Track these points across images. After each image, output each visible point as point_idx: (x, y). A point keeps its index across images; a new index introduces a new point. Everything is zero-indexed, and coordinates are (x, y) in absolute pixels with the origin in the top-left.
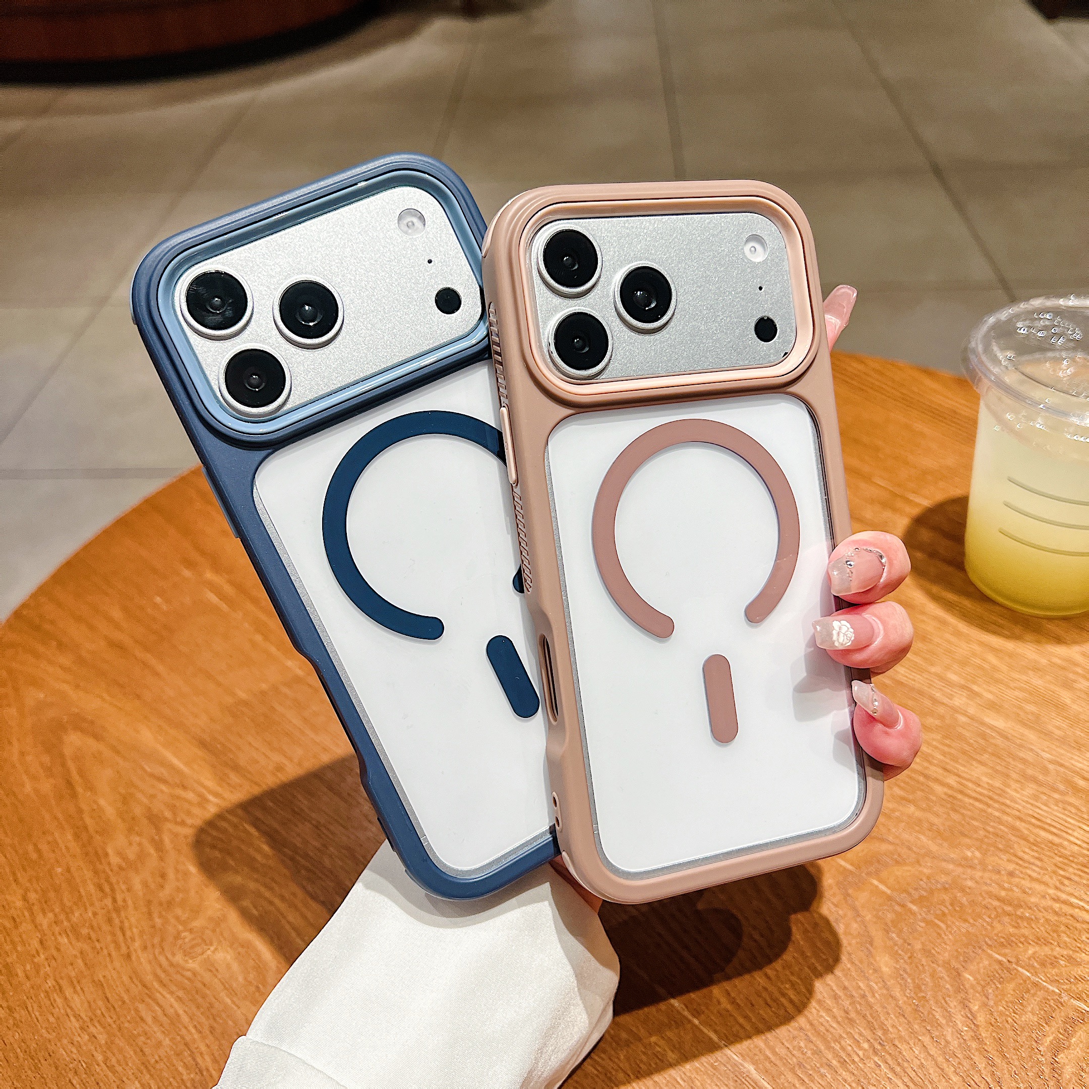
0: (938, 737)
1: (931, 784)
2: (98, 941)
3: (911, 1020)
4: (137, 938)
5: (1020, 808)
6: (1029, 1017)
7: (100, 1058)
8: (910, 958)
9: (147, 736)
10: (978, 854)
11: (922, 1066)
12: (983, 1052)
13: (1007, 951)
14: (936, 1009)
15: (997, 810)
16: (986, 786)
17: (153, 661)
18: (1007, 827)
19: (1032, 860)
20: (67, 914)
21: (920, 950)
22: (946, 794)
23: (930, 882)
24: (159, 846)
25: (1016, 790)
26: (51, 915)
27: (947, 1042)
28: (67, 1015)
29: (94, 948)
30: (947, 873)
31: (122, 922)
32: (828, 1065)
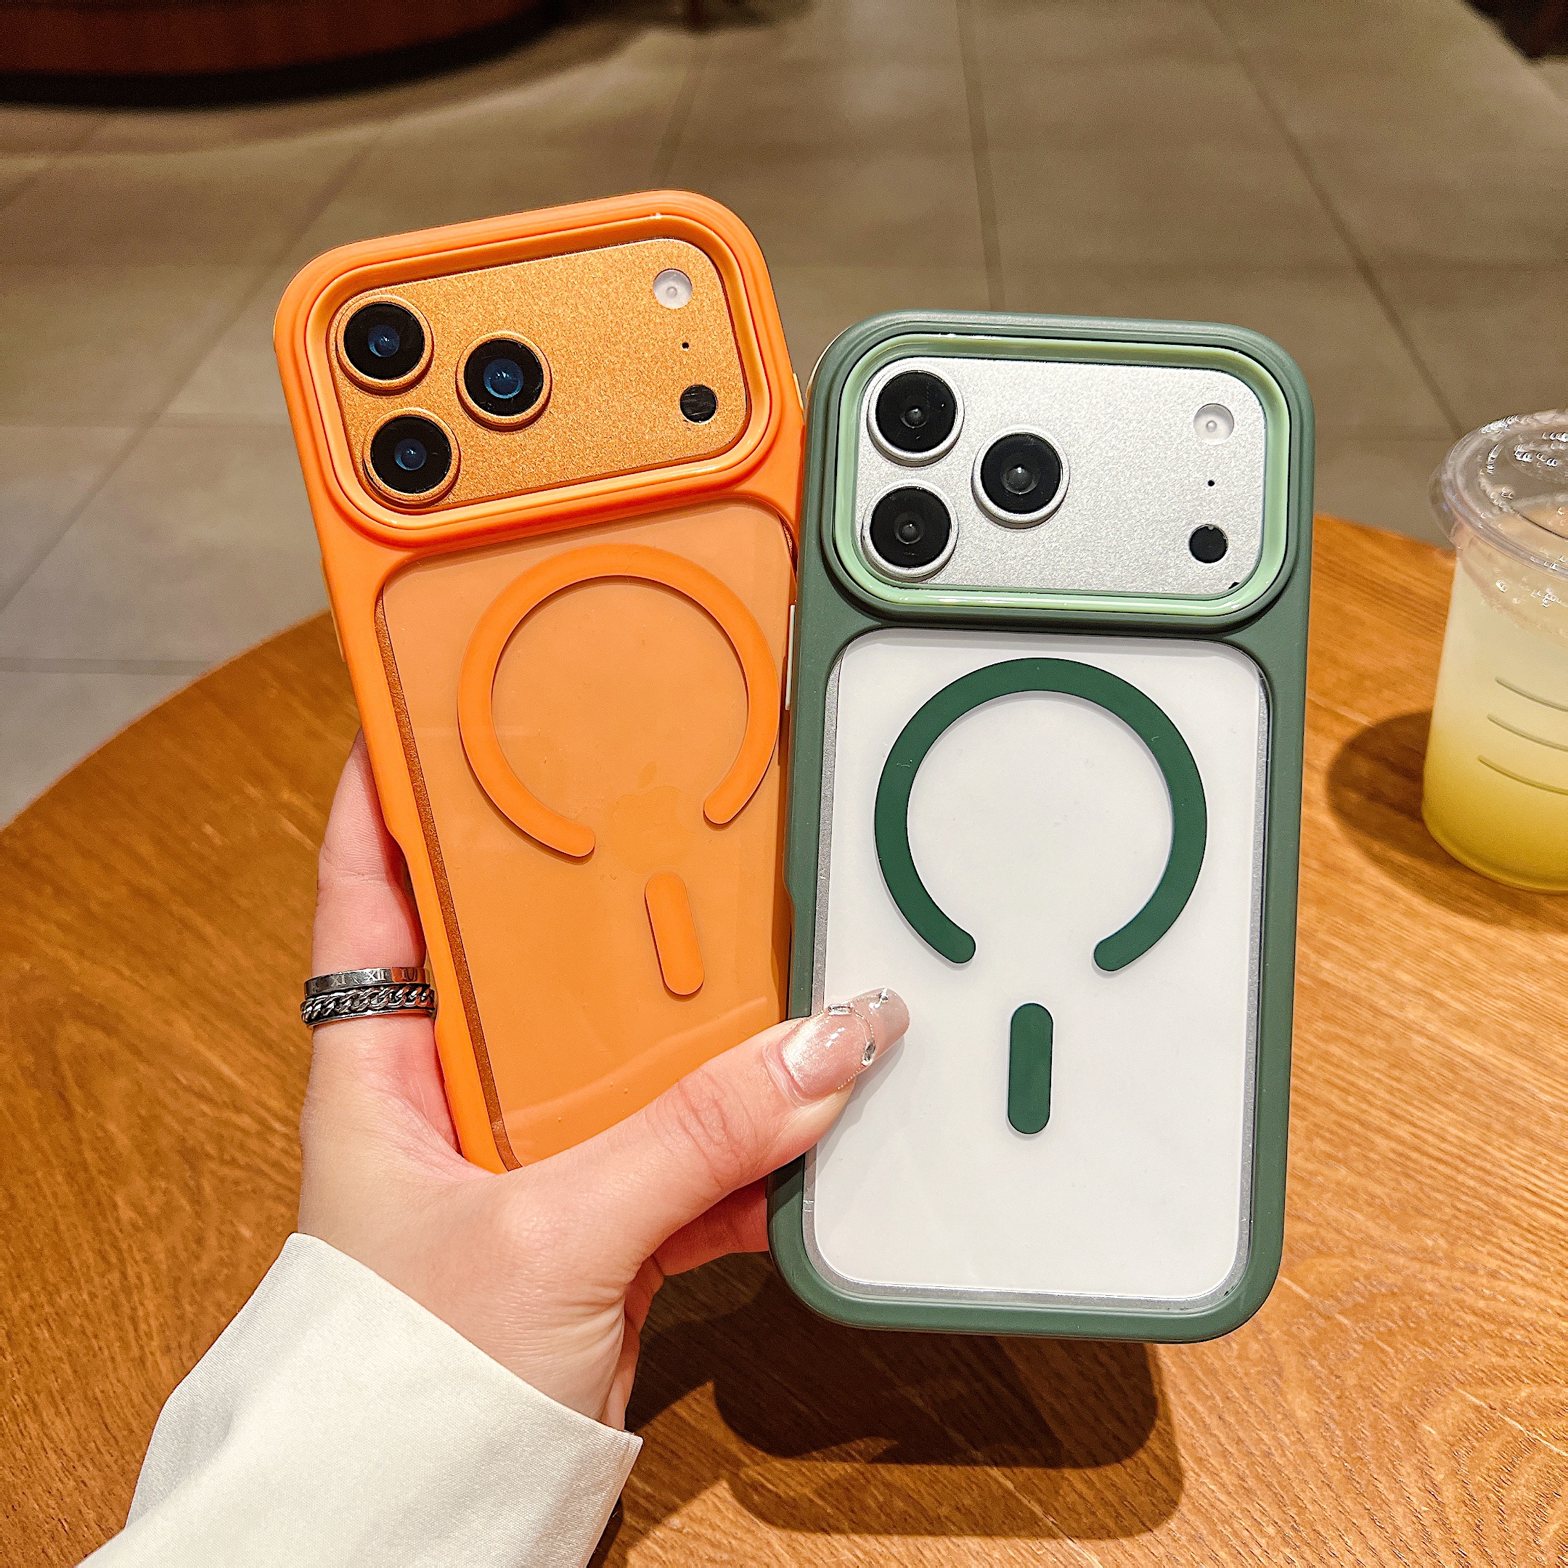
0: (1382, 1065)
1: (1370, 1135)
2: (96, 1336)
3: (1341, 1493)
4: (155, 1335)
5: (1507, 1174)
6: (1521, 1492)
7: (91, 1515)
8: (1339, 1398)
9: (183, 1029)
10: (1441, 1242)
12: (1452, 1544)
13: (1489, 1391)
14: (1379, 1478)
15: (1472, 1177)
16: (1455, 1141)
17: (198, 921)
18: (1486, 1204)
19: (1525, 1255)
20: (50, 1294)
21: (1355, 1385)
22: (1394, 1151)
23: (1371, 1285)
24: (196, 1198)
25: (1500, 1149)
26: (25, 1296)
27: (1397, 1529)
28: (43, 1448)
29: (89, 1348)
30: (1397, 1271)
31: (134, 1309)
32: (1214, 1560)
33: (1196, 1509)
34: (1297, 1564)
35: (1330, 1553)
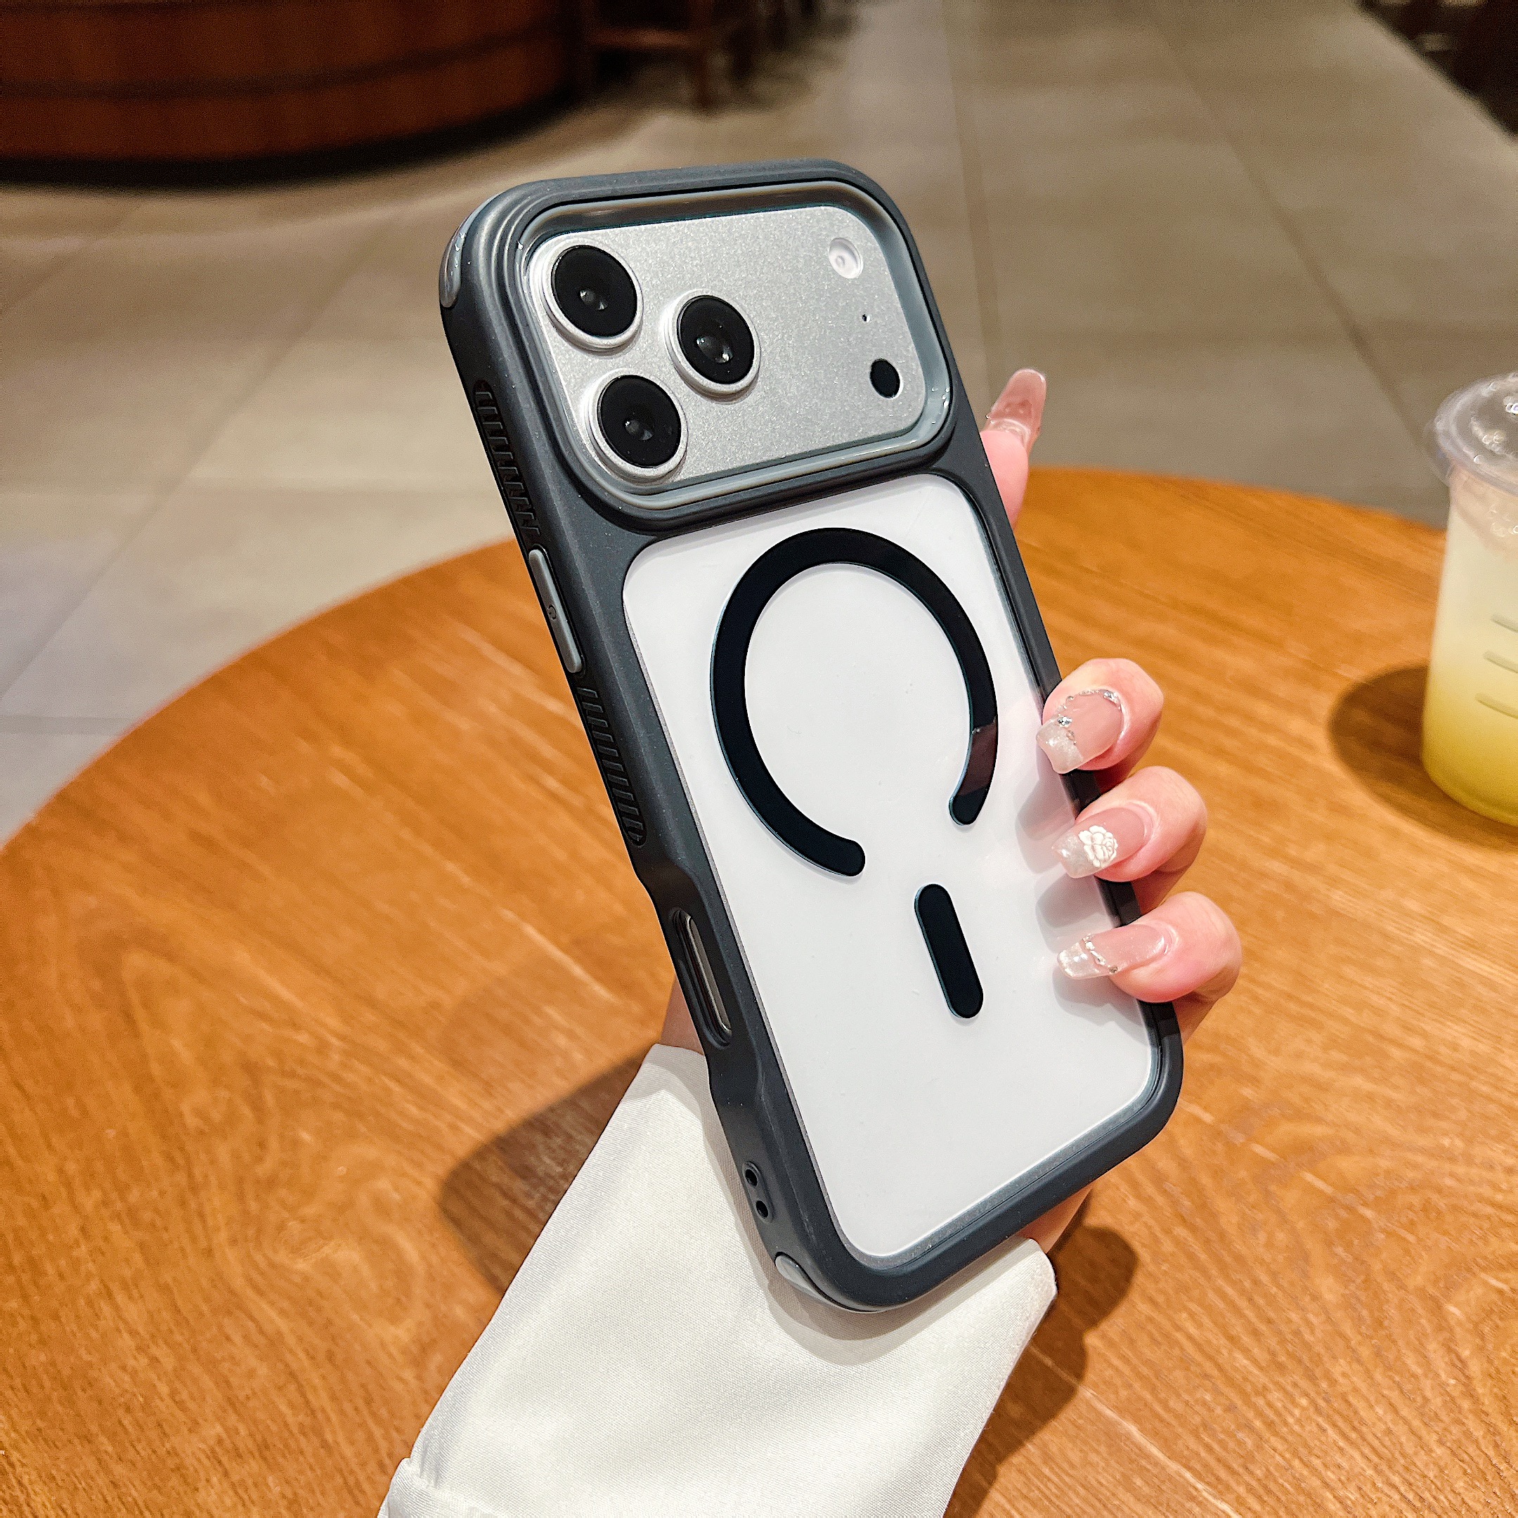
1: (1384, 1045)
2: (166, 1229)
3: (1370, 1367)
4: (222, 1227)
7: (164, 1389)
8: (1365, 1281)
9: (242, 958)
10: (1459, 1143)
11: (1389, 1432)
13: (1509, 1275)
14: (1407, 1353)
15: (1484, 1083)
17: (254, 860)
18: (1500, 1107)
20: (121, 1192)
21: (1380, 1271)
22: (1408, 1060)
23: (1390, 1178)
24: (258, 1108)
26: (97, 1193)
27: (1426, 1400)
28: (119, 1330)
29: (159, 1239)
30: (1415, 1166)
31: (200, 1206)
32: (1249, 1428)
33: (1230, 1381)
34: (1330, 1431)
35: (1362, 1422)
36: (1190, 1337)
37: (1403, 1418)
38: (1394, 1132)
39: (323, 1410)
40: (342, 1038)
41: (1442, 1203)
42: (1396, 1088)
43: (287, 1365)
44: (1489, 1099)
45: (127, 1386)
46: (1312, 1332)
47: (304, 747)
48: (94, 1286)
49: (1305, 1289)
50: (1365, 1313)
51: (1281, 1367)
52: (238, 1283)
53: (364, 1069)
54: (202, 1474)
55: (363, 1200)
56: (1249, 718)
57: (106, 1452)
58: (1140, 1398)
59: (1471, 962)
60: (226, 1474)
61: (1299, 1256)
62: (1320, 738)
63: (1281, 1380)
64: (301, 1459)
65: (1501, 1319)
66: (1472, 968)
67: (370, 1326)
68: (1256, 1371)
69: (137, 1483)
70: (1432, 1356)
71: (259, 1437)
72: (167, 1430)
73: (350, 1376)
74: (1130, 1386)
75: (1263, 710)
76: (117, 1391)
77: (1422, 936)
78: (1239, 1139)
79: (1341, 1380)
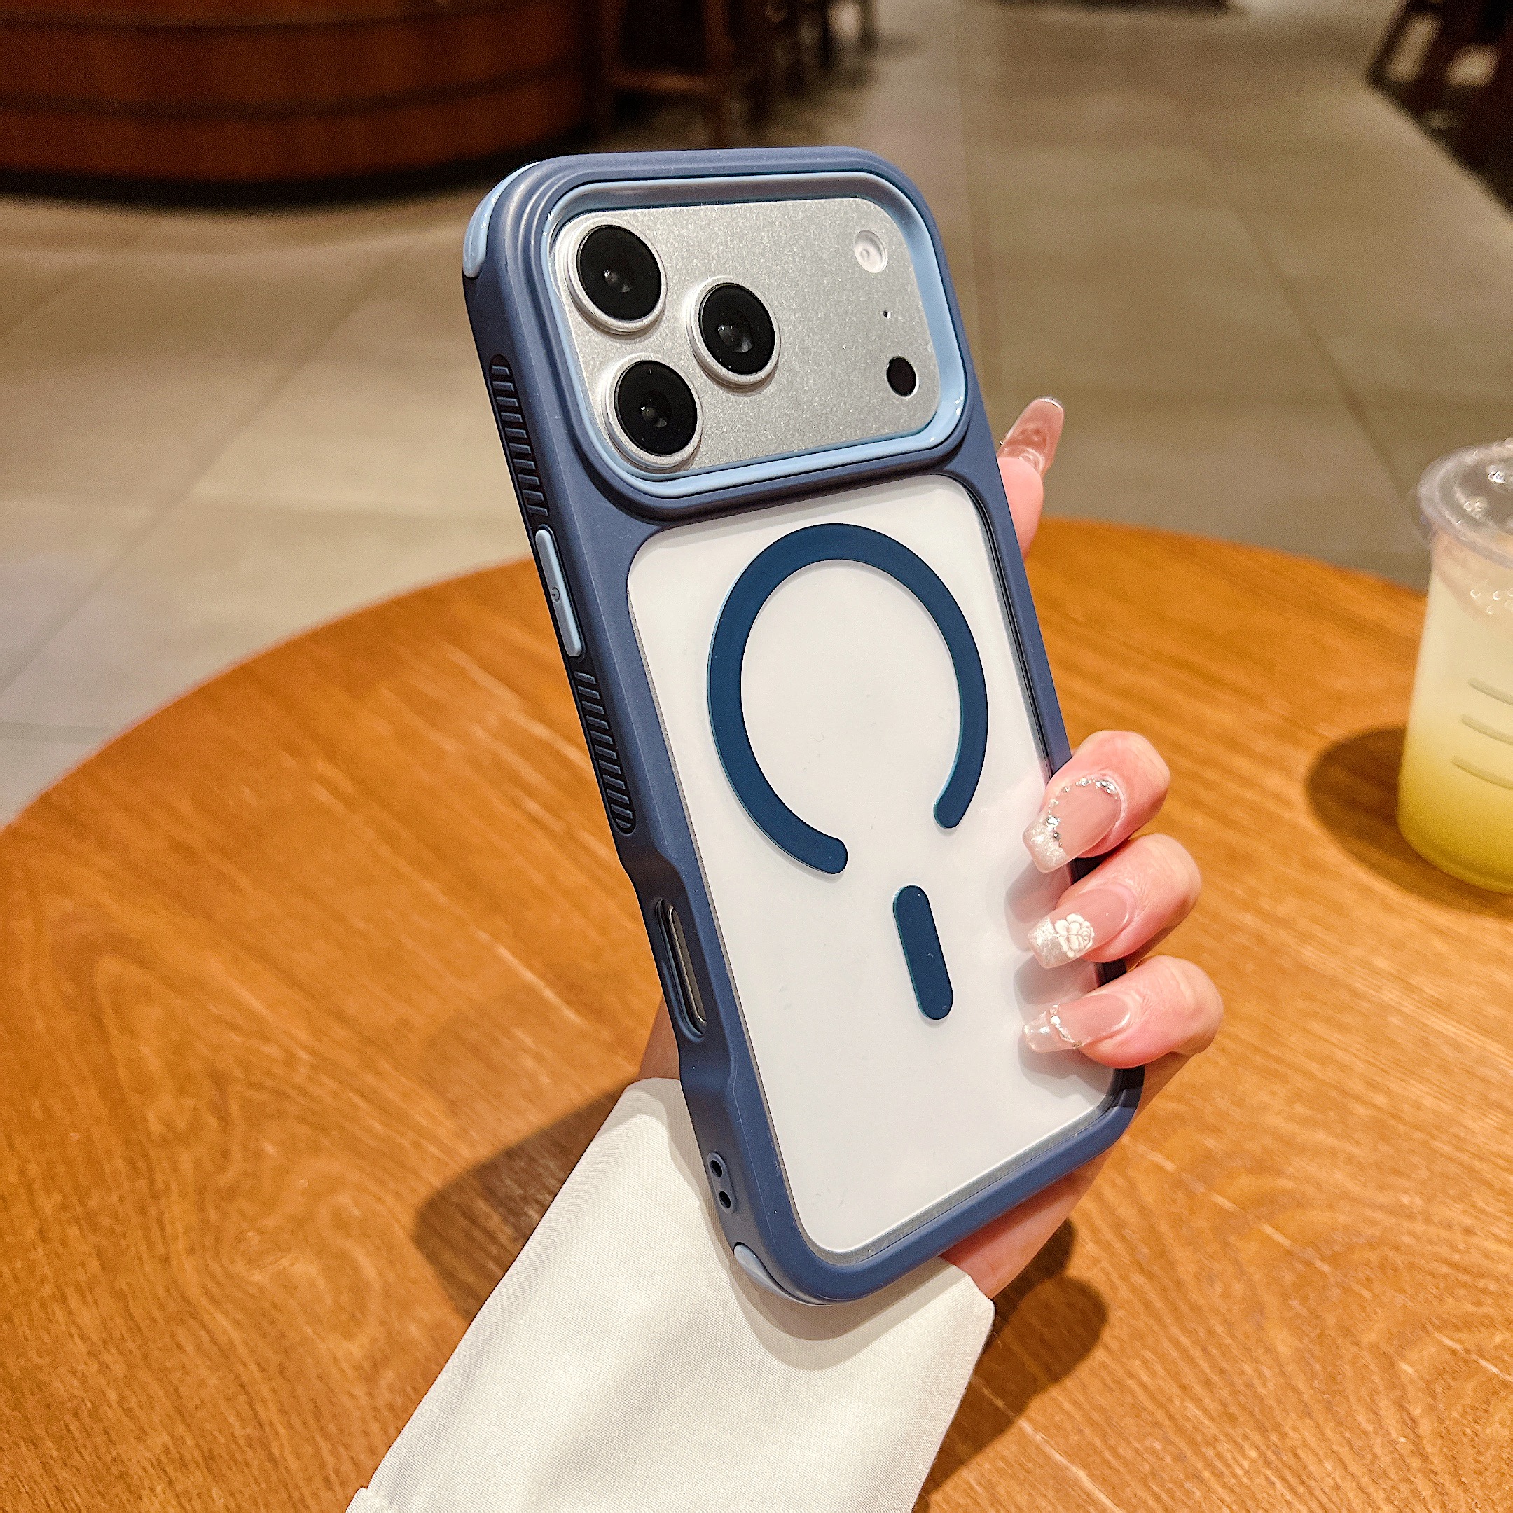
1: (1348, 1101)
2: (124, 1236)
3: (1321, 1422)
4: (181, 1236)
5: (1480, 1143)
7: (113, 1396)
8: (1319, 1336)
9: (216, 967)
10: (1418, 1201)
11: (1337, 1488)
12: (1430, 1473)
13: (1462, 1335)
14: (1358, 1409)
15: (1448, 1144)
17: (234, 873)
18: (1461, 1167)
19: (1498, 1214)
20: (82, 1196)
21: (1334, 1326)
22: (1371, 1117)
23: (1349, 1234)
24: (223, 1115)
25: (1473, 1119)
26: (57, 1196)
27: (1375, 1456)
28: (71, 1335)
29: (116, 1245)
30: (1373, 1223)
32: (1197, 1477)
33: (1181, 1431)
34: (1279, 1484)
35: (1310, 1476)
36: (1142, 1385)
37: (1353, 1476)
38: (1354, 1188)
39: (271, 1423)
40: (312, 1052)
41: (1399, 1261)
42: (1358, 1143)
43: (238, 1376)
44: (1451, 1159)
45: (76, 1392)
46: (1265, 1385)
47: (289, 762)
48: (48, 1289)
49: (1259, 1341)
50: (1318, 1367)
51: (1232, 1419)
52: (194, 1292)
53: (331, 1083)
54: (147, 1484)
55: (323, 1214)
56: (1229, 772)
57: (52, 1458)
58: (1090, 1444)
59: (1438, 1023)
60: (171, 1483)
61: (1255, 1308)
62: (1297, 794)
63: (1231, 1431)
64: (246, 1471)
65: (1454, 1379)
66: (1437, 1027)
67: (323, 1341)
68: (1206, 1421)
69: (81, 1489)
70: (1382, 1413)
71: (205, 1449)
72: (114, 1437)
73: (300, 1390)
74: (1081, 1431)
75: (1241, 764)
76: (65, 1395)
77: (1390, 995)
78: (1200, 1189)
79: (1292, 1434)
